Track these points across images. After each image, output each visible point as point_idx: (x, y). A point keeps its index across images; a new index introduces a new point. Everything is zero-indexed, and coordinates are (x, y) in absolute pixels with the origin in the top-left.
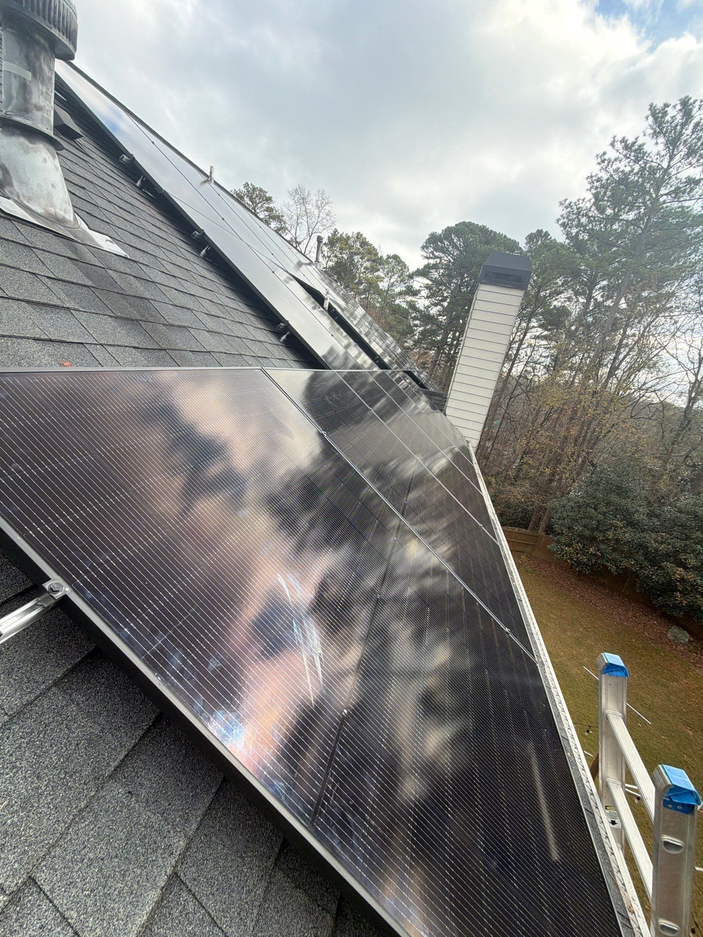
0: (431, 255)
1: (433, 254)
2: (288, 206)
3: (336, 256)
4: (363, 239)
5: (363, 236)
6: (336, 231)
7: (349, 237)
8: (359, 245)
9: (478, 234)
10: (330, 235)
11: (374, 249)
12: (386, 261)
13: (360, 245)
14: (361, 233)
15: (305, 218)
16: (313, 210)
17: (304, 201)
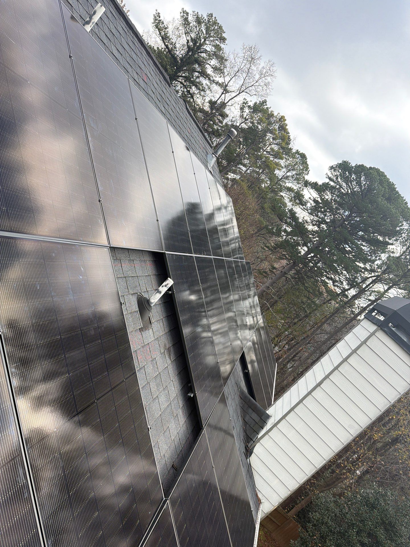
0: (335, 179)
1: (337, 178)
2: (236, 56)
3: (252, 123)
4: (285, 124)
5: (286, 122)
6: (265, 102)
7: (273, 115)
8: (277, 127)
9: (385, 188)
10: (258, 102)
11: (289, 138)
12: (293, 154)
13: (279, 128)
14: (285, 118)
15: (244, 75)
16: (255, 73)
17: (252, 60)
